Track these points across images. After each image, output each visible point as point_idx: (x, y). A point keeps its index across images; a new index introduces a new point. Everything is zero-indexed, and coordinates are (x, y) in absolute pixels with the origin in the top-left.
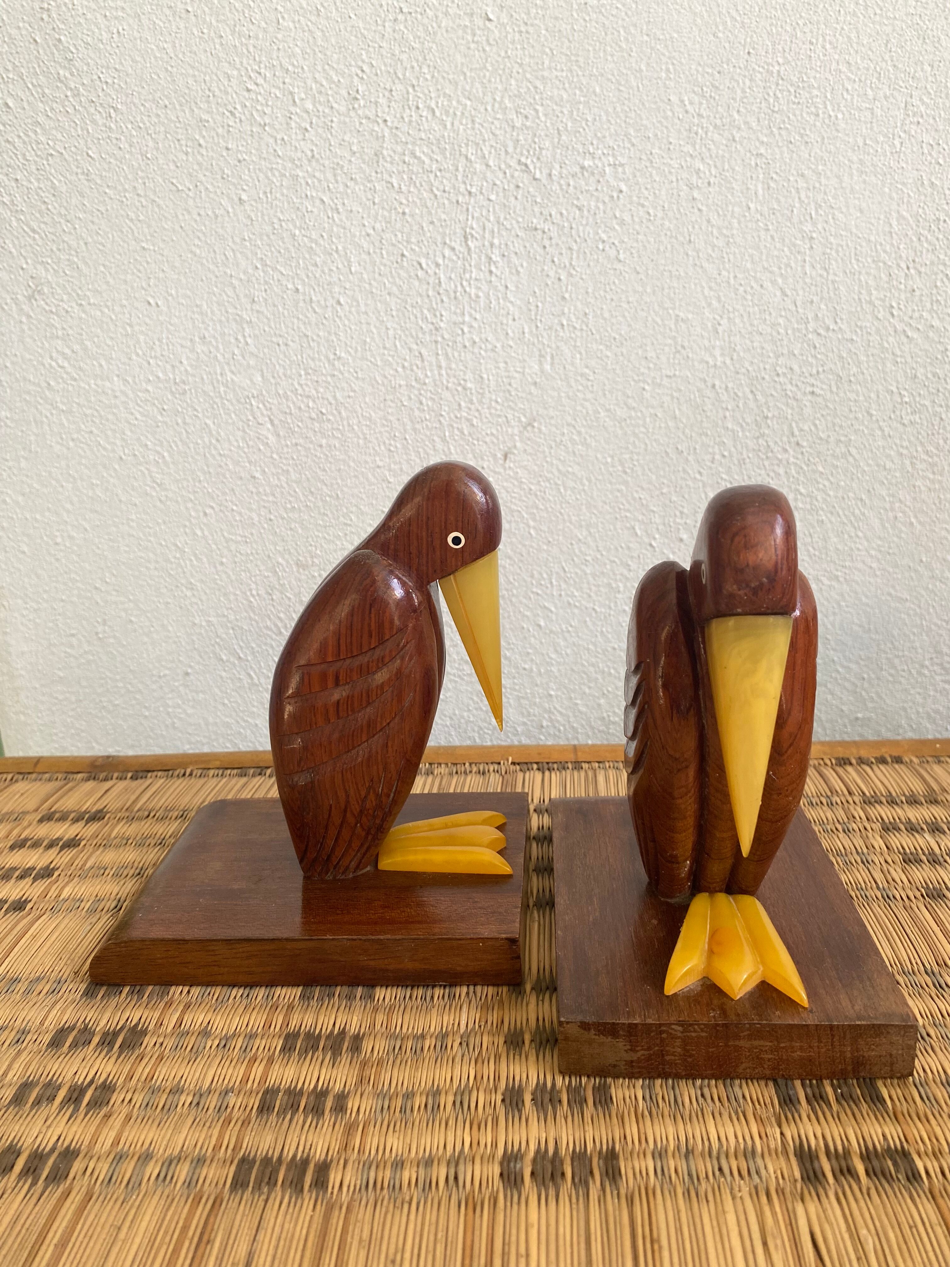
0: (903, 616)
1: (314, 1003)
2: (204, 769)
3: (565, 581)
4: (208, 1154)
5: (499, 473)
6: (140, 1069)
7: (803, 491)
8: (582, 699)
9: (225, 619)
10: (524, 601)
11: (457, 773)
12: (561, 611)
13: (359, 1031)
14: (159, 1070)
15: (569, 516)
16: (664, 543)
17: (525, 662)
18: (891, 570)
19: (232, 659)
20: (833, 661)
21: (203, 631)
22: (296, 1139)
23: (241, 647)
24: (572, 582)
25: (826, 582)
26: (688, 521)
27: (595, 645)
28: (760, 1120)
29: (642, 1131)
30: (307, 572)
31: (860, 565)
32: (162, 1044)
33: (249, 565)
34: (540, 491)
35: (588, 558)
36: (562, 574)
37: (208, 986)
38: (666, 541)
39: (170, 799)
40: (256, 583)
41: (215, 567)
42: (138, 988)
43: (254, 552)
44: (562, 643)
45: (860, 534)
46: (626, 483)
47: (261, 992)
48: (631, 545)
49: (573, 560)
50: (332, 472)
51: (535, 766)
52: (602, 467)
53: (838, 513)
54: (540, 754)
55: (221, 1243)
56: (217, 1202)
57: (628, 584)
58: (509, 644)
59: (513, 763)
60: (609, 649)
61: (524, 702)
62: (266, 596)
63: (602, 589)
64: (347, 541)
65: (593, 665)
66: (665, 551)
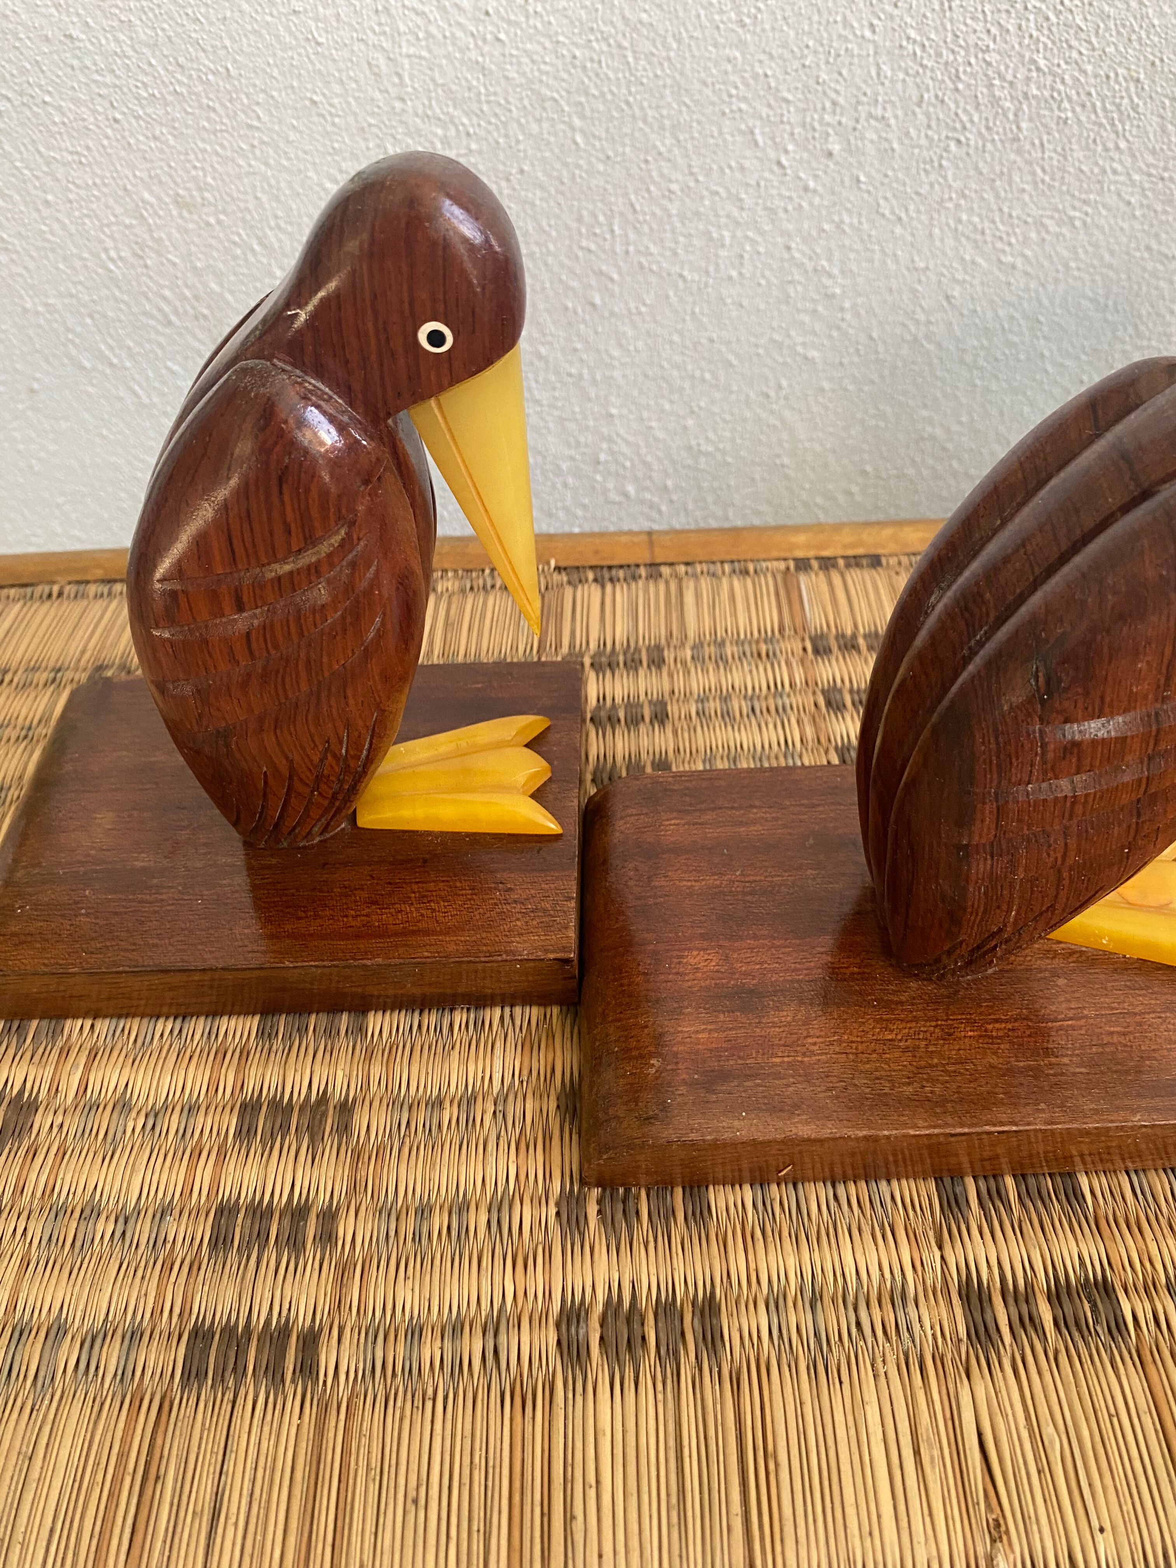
0: (1162, 284)
1: (278, 1044)
2: (78, 582)
3: (635, 228)
4: (145, 1324)
5: (517, 24)
6: (33, 1176)
7: (1042, 63)
8: (659, 420)
9: (74, 301)
10: (567, 262)
11: (472, 588)
12: (628, 279)
13: (347, 1095)
14: (61, 1176)
15: (642, 108)
16: (801, 161)
17: (571, 363)
18: (1159, 208)
19: (100, 367)
20: (1042, 356)
21: (42, 322)
22: (268, 1295)
23: (111, 348)
24: (646, 229)
25: (1054, 228)
26: (844, 120)
27: (681, 334)
28: (913, 1237)
29: (752, 1266)
30: (195, 217)
31: (1112, 200)
32: (62, 1125)
33: (94, 206)
34: (592, 60)
35: (674, 187)
36: (631, 217)
37: (119, 1017)
38: (805, 155)
39: (32, 646)
40: (111, 237)
41: (38, 210)
42: (16, 1024)
43: (98, 181)
44: (630, 333)
45: (1123, 145)
46: (742, 44)
47: (199, 1026)
48: (747, 164)
49: (648, 191)
50: (211, 23)
51: (591, 575)
52: (702, 12)
53: (1094, 106)
54: (597, 552)
55: (176, 1480)
56: (165, 1406)
57: (739, 234)
58: (544, 335)
59: (558, 569)
60: (704, 341)
61: (572, 426)
62: (132, 260)
63: (695, 242)
64: (256, 158)
65: (677, 367)
66: (802, 175)
